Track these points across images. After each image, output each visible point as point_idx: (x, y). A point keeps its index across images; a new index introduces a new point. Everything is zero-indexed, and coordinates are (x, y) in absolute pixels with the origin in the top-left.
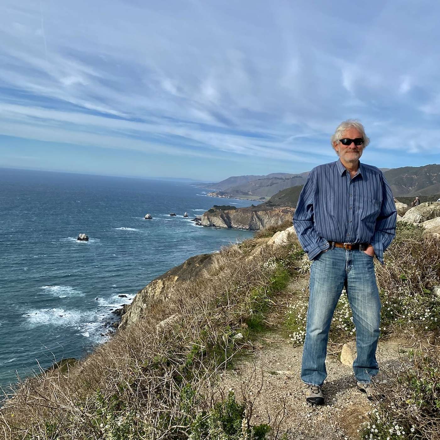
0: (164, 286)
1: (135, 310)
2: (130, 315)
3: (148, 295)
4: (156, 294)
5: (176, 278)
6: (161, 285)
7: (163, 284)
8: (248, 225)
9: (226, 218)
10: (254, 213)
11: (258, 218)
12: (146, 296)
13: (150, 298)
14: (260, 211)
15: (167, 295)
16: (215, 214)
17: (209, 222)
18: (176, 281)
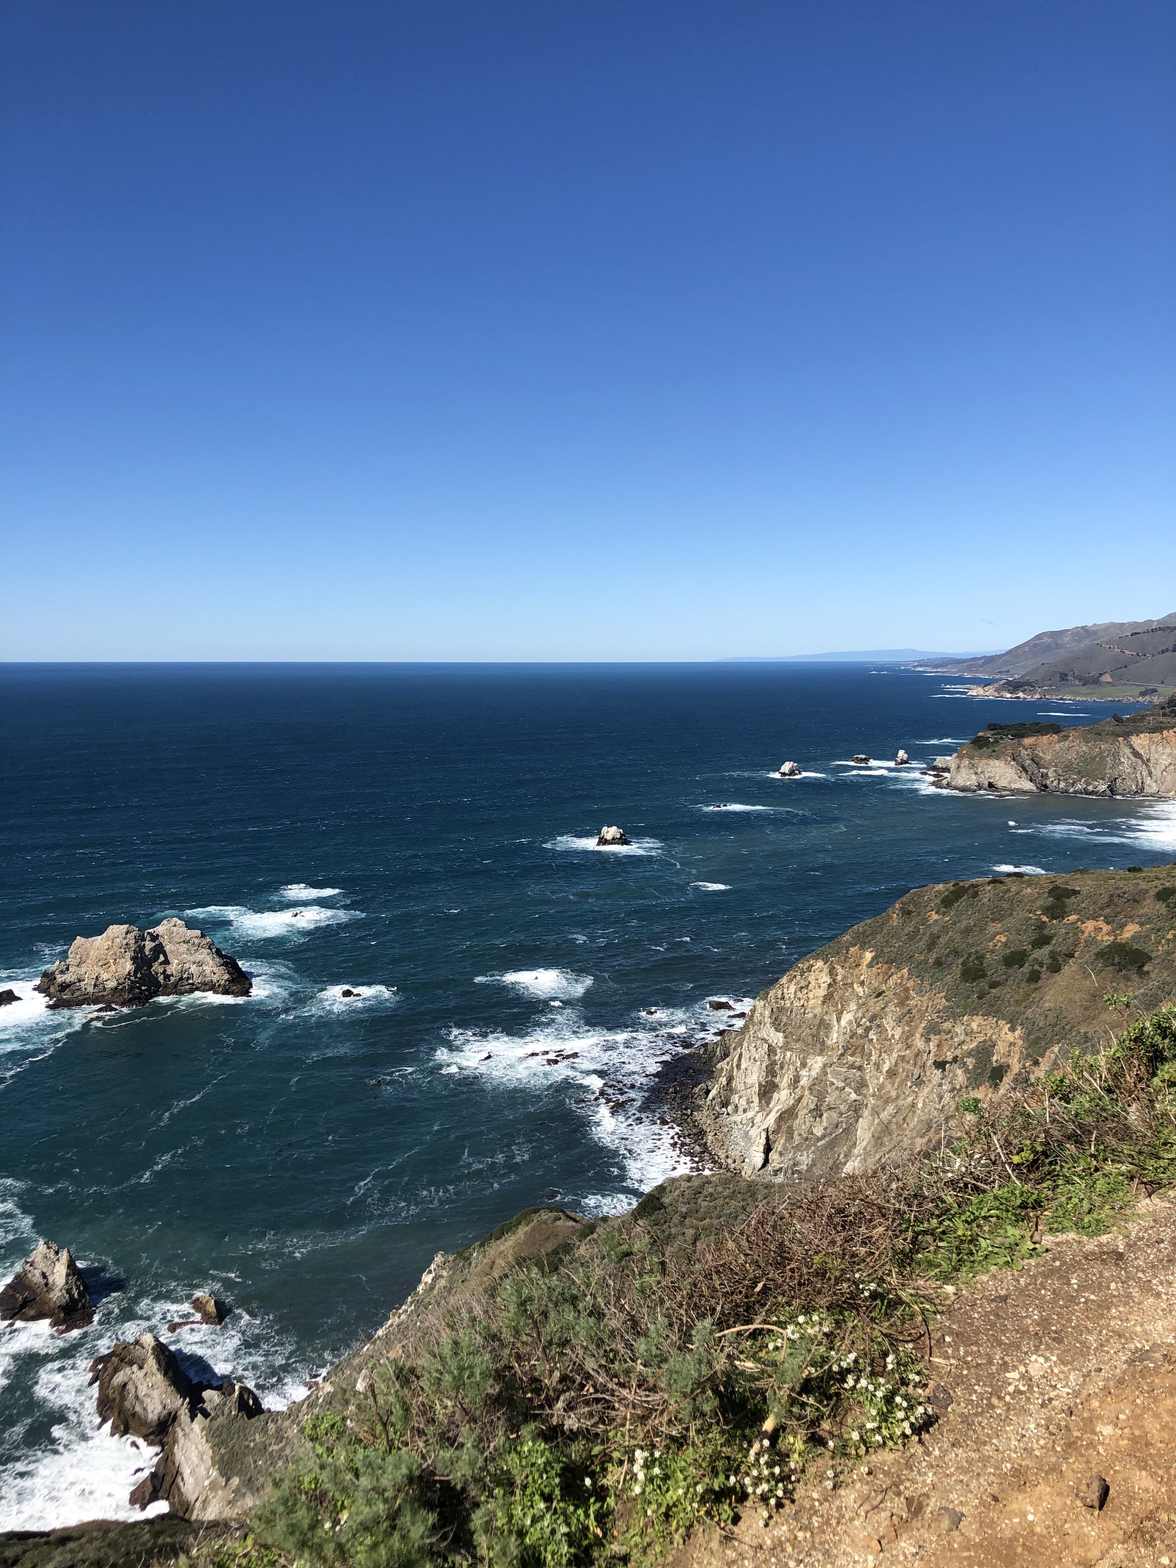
0: (834, 980)
1: (753, 1050)
2: (739, 1066)
3: (788, 1005)
5: (868, 956)
6: (826, 979)
7: (831, 973)
8: (1103, 779)
9: (1028, 762)
10: (1121, 739)
11: (1137, 754)
12: (781, 1010)
13: (794, 1014)
14: (1142, 732)
15: (842, 1007)
16: (994, 751)
17: (974, 777)
18: (870, 966)
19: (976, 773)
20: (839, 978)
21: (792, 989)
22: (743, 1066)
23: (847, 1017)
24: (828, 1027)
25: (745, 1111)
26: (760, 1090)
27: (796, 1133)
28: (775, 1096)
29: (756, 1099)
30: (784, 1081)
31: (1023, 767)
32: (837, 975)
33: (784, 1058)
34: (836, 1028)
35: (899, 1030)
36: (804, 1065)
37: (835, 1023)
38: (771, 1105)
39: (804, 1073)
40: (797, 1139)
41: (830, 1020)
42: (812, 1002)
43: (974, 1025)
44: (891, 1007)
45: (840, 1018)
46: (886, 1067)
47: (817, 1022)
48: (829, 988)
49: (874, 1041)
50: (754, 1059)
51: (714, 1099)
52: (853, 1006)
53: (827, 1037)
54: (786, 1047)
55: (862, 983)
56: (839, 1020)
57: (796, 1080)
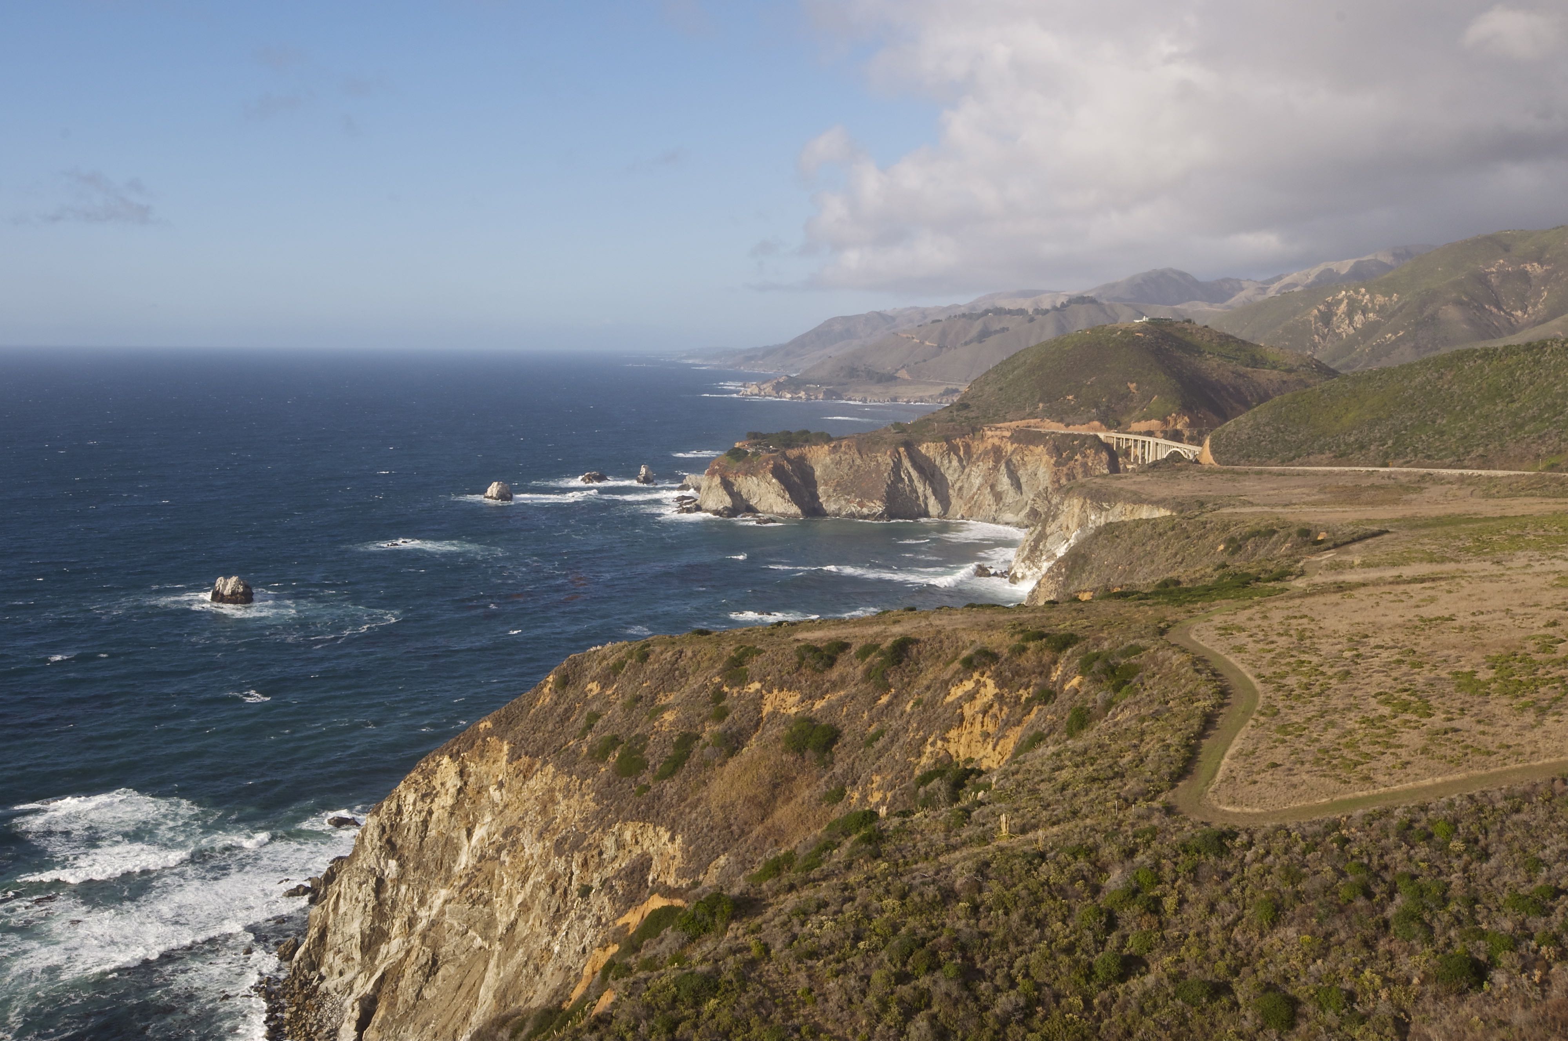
0: (466, 784)
1: (355, 887)
3: (406, 820)
4: (434, 816)
5: (508, 748)
6: (453, 782)
7: (462, 773)
9: (793, 479)
10: (902, 449)
12: (395, 827)
13: (412, 832)
15: (474, 819)
16: (752, 466)
18: (509, 760)
20: (472, 779)
21: (411, 798)
22: (342, 910)
23: (479, 832)
24: (457, 849)
25: (341, 974)
26: (362, 942)
27: (401, 998)
28: (384, 949)
29: (357, 955)
30: (396, 927)
31: (787, 485)
32: (469, 776)
33: (397, 894)
34: (465, 848)
35: (540, 845)
36: (422, 902)
37: (465, 841)
38: (377, 962)
39: (423, 913)
40: (401, 1007)
41: (458, 838)
42: (436, 814)
43: (628, 835)
44: (532, 815)
45: (472, 833)
46: (518, 899)
47: (442, 841)
48: (458, 794)
49: (507, 864)
50: (357, 899)
51: (301, 959)
52: (488, 818)
53: (454, 862)
54: (400, 879)
55: (501, 785)
56: (469, 837)
57: (411, 922)
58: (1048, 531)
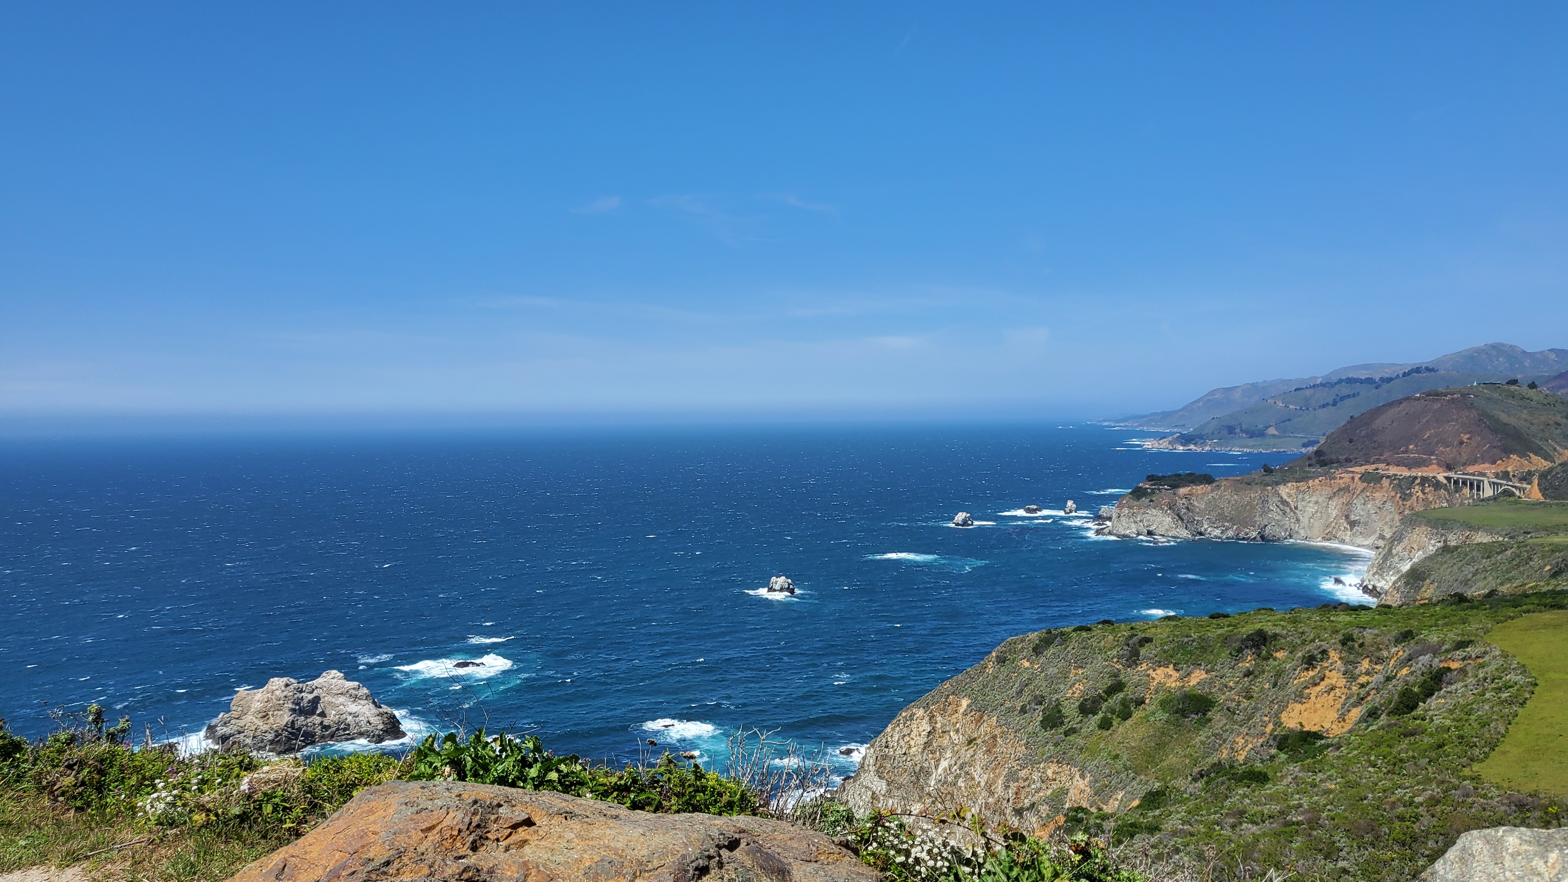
0: (934, 729)
4: (912, 751)
7: (931, 721)
8: (1254, 527)
9: (1184, 511)
10: (1269, 488)
11: (1284, 502)
12: (885, 757)
13: (896, 761)
14: (1288, 482)
15: (940, 755)
16: (1151, 501)
17: (1133, 525)
18: (965, 714)
19: (1135, 522)
20: (939, 725)
21: (896, 737)
23: (944, 764)
24: (928, 776)
31: (1178, 515)
32: (936, 723)
34: (934, 775)
35: (986, 776)
37: (934, 770)
41: (929, 767)
42: (914, 749)
43: (1049, 773)
44: (980, 754)
45: (938, 765)
47: (917, 769)
48: (928, 736)
49: (963, 788)
52: (949, 754)
54: (889, 794)
55: (957, 731)
56: (936, 767)
58: (1394, 552)
